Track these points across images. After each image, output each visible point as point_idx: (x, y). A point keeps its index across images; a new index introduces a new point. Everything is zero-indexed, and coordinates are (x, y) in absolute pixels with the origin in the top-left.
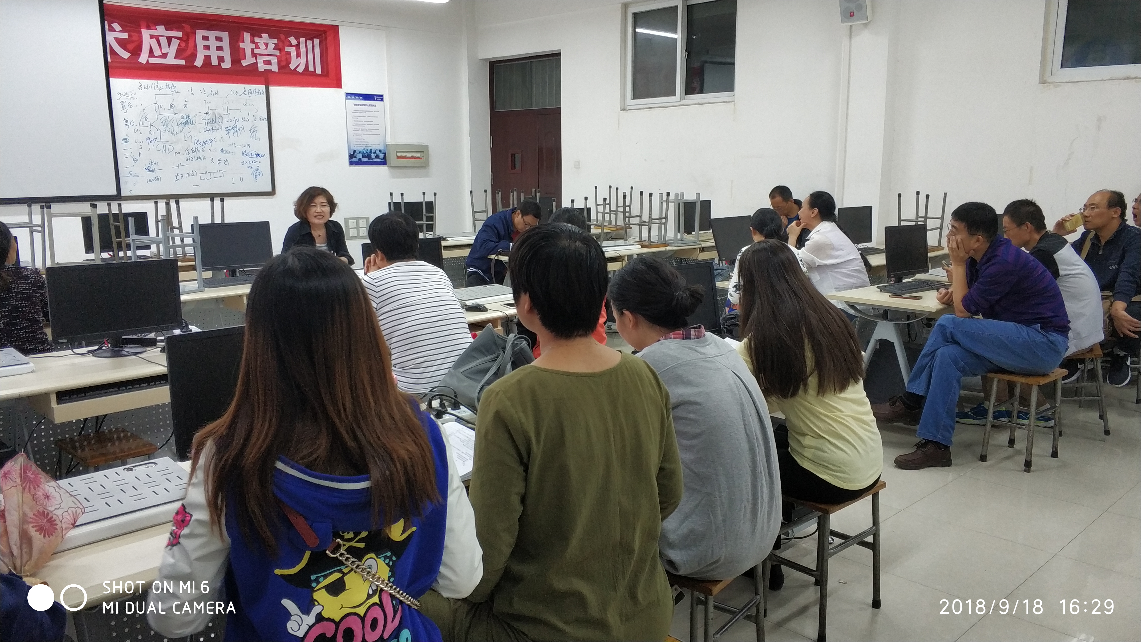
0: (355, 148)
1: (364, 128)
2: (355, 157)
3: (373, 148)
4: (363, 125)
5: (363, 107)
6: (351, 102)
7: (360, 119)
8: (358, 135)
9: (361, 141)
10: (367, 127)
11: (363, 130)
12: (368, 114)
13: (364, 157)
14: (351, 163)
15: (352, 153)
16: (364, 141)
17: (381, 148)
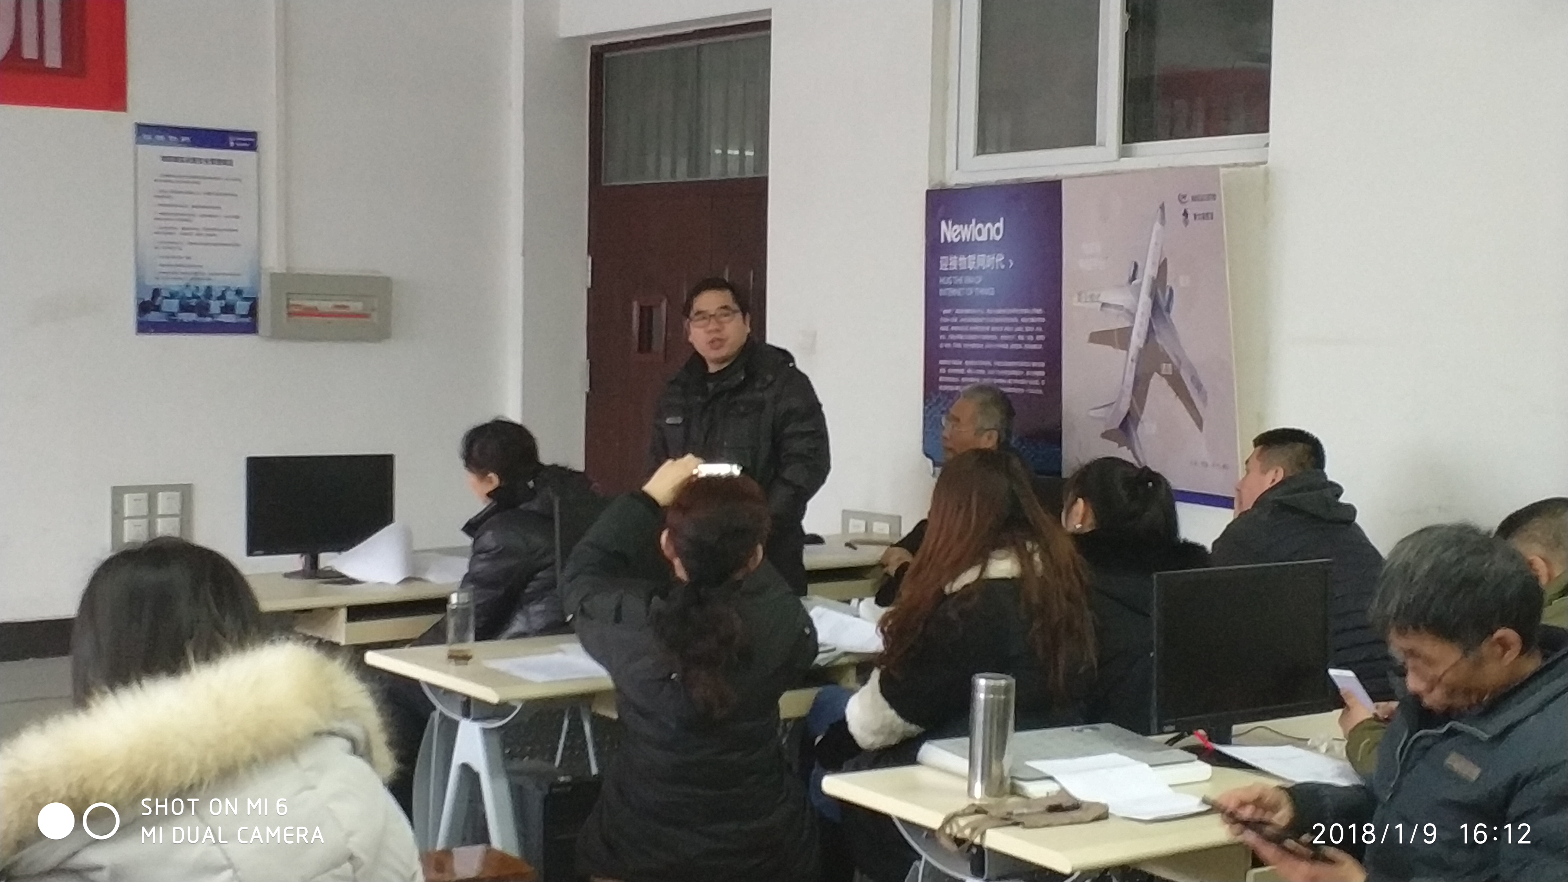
0: (159, 284)
1: (186, 224)
2: (158, 309)
3: (218, 284)
4: (188, 217)
5: (189, 164)
6: (153, 152)
7: (178, 199)
8: (170, 245)
9: (179, 262)
10: (199, 222)
11: (186, 231)
12: (205, 186)
13: (184, 308)
14: (144, 327)
15: (148, 298)
16: (188, 262)
17: (243, 282)
